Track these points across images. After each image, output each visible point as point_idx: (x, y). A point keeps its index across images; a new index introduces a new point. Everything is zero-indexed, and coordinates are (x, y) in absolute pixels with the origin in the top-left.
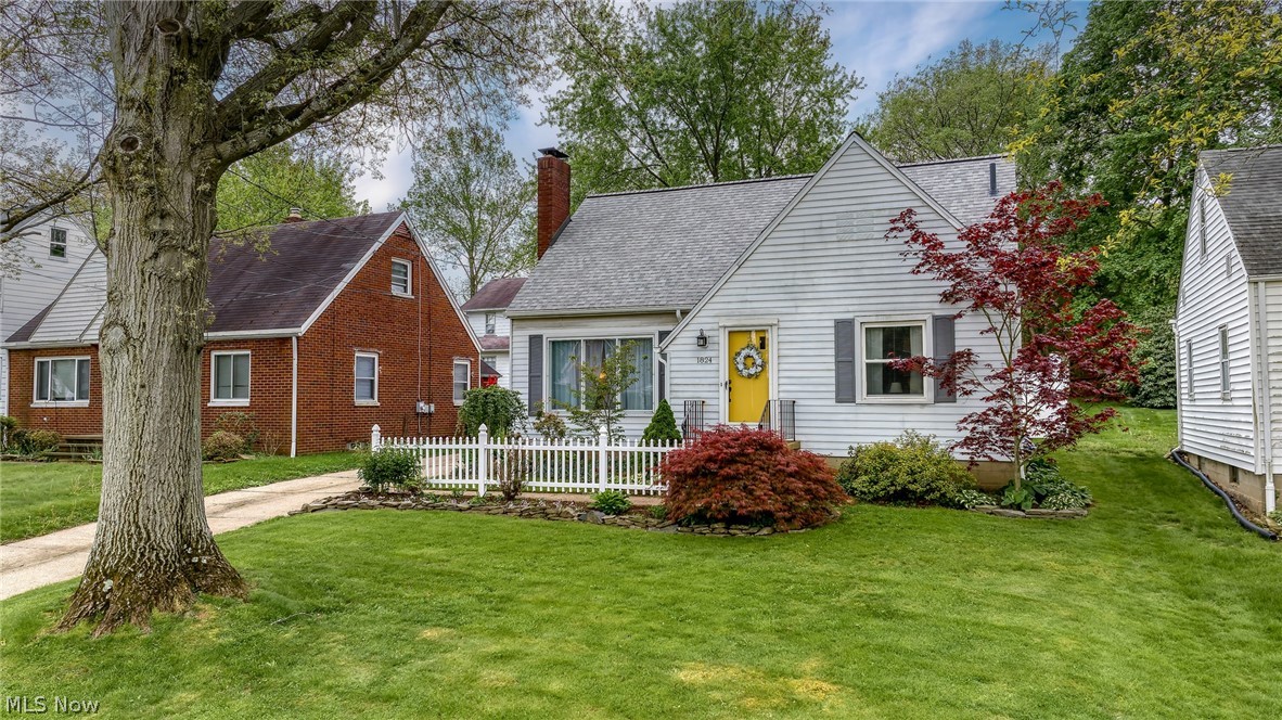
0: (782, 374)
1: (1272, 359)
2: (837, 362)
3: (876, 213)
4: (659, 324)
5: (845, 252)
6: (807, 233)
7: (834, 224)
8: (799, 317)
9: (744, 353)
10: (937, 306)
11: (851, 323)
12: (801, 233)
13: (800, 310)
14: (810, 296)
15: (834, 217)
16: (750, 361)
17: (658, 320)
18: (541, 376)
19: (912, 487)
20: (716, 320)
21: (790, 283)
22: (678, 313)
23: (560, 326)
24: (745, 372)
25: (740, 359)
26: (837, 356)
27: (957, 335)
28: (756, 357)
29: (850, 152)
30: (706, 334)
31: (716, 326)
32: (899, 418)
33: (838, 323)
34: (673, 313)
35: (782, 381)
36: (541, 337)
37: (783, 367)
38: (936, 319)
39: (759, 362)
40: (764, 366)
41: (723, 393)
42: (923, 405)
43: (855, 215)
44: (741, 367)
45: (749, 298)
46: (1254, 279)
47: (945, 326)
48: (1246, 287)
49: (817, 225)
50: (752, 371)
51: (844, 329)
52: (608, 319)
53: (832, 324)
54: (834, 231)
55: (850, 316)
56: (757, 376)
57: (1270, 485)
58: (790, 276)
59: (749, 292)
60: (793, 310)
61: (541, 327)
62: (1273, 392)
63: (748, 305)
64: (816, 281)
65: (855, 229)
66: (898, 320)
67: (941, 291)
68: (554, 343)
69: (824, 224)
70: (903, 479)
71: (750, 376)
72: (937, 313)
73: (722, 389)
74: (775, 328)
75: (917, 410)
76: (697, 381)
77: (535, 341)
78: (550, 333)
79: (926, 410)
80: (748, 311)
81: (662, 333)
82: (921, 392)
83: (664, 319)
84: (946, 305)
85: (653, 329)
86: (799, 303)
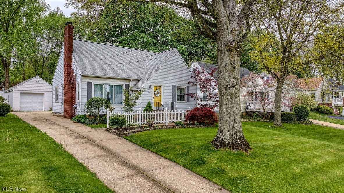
0: (164, 96)
2: (173, 94)
5: (174, 72)
6: (168, 67)
8: (166, 84)
10: (187, 84)
11: (175, 86)
13: (167, 83)
14: (169, 80)
15: (173, 64)
17: (125, 81)
18: (91, 94)
20: (152, 83)
21: (165, 77)
23: (97, 80)
24: (157, 96)
25: (156, 92)
27: (190, 90)
28: (159, 92)
31: (152, 85)
32: (181, 105)
33: (173, 86)
34: (130, 80)
35: (164, 98)
36: (91, 82)
38: (187, 87)
40: (160, 94)
42: (185, 103)
43: (176, 65)
44: (156, 94)
49: (170, 65)
52: (113, 79)
54: (173, 67)
55: (175, 85)
56: (159, 96)
58: (165, 75)
59: (158, 78)
60: (165, 83)
61: (91, 80)
63: (158, 80)
64: (169, 77)
65: (176, 67)
66: (182, 86)
67: (188, 82)
68: (94, 84)
69: (171, 66)
73: (153, 99)
74: (163, 86)
75: (184, 104)
76: (148, 97)
77: (90, 84)
78: (94, 81)
79: (185, 104)
80: (158, 82)
81: (126, 84)
82: (184, 100)
83: (126, 81)
84: (188, 84)
85: (123, 83)
86: (167, 81)
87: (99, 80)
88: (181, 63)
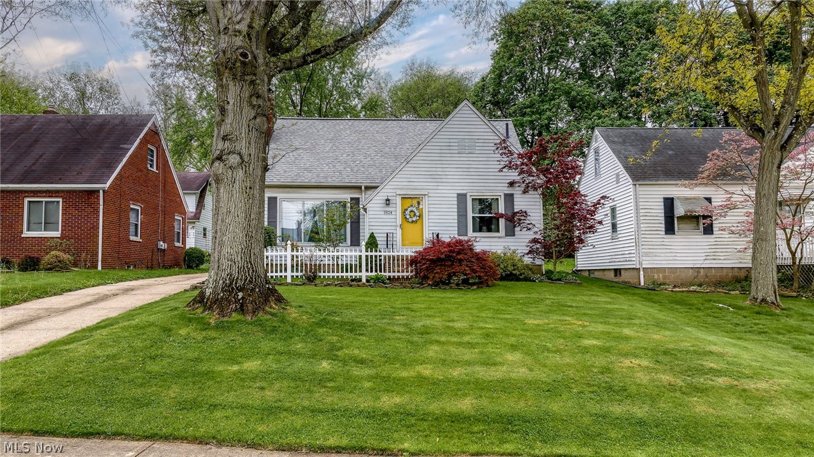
0: (430, 221)
1: (642, 218)
2: (458, 215)
3: (477, 141)
4: (351, 193)
5: (462, 159)
6: (443, 148)
7: (456, 144)
8: (438, 191)
9: (409, 209)
10: (506, 189)
11: (465, 195)
12: (440, 148)
13: (440, 188)
14: (445, 180)
15: (456, 141)
16: (412, 214)
17: (349, 191)
18: (276, 222)
19: (514, 272)
20: (395, 191)
21: (435, 173)
22: (363, 188)
23: (288, 192)
24: (410, 220)
25: (407, 212)
26: (458, 212)
27: (515, 203)
28: (416, 211)
29: (464, 108)
30: (389, 198)
31: (395, 194)
33: (459, 195)
34: (360, 188)
35: (430, 224)
36: (274, 198)
37: (430, 217)
38: (506, 195)
39: (418, 214)
40: (420, 216)
41: (399, 231)
42: (500, 237)
43: (467, 141)
44: (408, 217)
45: (413, 180)
46: (635, 183)
47: (509, 198)
48: (631, 186)
49: (447, 144)
50: (414, 219)
51: (462, 198)
52: (319, 189)
53: (456, 195)
54: (456, 148)
55: (465, 192)
56: (416, 221)
57: (642, 273)
58: (434, 169)
60: (436, 188)
61: (275, 193)
62: (642, 232)
63: (412, 184)
64: (447, 173)
65: (467, 148)
66: (488, 195)
67: (509, 181)
68: (282, 202)
69: (451, 144)
70: (511, 268)
71: (413, 222)
72: (506, 192)
73: (398, 228)
74: (426, 197)
75: (497, 240)
76: (384, 224)
77: (271, 201)
78: (281, 196)
79: (501, 240)
80: (412, 187)
81: (352, 199)
82: (498, 231)
83: (353, 191)
84: (511, 189)
85: (346, 196)
86: (439, 184)
87: (291, 193)
88: (486, 134)
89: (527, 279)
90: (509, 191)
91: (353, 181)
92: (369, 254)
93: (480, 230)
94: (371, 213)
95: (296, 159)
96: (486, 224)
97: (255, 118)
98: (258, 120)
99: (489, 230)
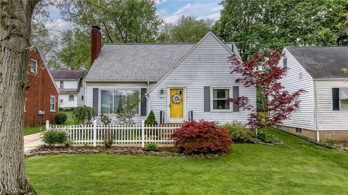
0: (188, 103)
1: (318, 101)
2: (205, 99)
3: (216, 55)
4: (141, 86)
5: (207, 66)
6: (196, 59)
7: (204, 57)
8: (193, 85)
9: (175, 96)
10: (234, 83)
11: (209, 87)
12: (194, 59)
13: (193, 83)
14: (196, 79)
15: (204, 55)
16: (177, 99)
17: (141, 84)
18: (98, 102)
19: (241, 138)
20: (166, 85)
21: (190, 74)
22: (148, 83)
23: (105, 86)
24: (175, 102)
25: (174, 98)
26: (204, 97)
27: (239, 92)
28: (179, 97)
29: (209, 36)
30: (163, 89)
31: (166, 87)
32: (223, 116)
33: (205, 87)
34: (146, 83)
35: (188, 105)
36: (98, 89)
37: (188, 100)
38: (234, 87)
39: (180, 99)
40: (182, 100)
41: (169, 109)
42: (230, 112)
43: (210, 55)
44: (174, 100)
45: (177, 79)
46: (315, 79)
47: (236, 89)
48: (312, 81)
49: (199, 57)
50: (178, 102)
51: (207, 89)
52: (123, 84)
53: (203, 88)
54: (204, 59)
55: (208, 85)
56: (179, 103)
57: (318, 133)
58: (190, 72)
59: (177, 77)
60: (191, 83)
61: (97, 86)
62: (318, 109)
63: (177, 81)
64: (198, 74)
65: (210, 59)
66: (222, 87)
67: (235, 79)
68: (102, 91)
69: (201, 57)
70: (238, 135)
71: (177, 103)
72: (234, 85)
73: (168, 107)
74: (185, 88)
76: (160, 105)
77: (95, 91)
78: (101, 87)
79: (231, 114)
80: (177, 83)
81: (142, 89)
82: (229, 108)
83: (143, 84)
84: (237, 83)
85: (139, 87)
86: (193, 81)
87: (107, 86)
88: (222, 51)
89: (248, 142)
90: (236, 85)
91: (143, 79)
92: (147, 128)
93: (218, 108)
94: (151, 98)
95: (111, 66)
96: (221, 104)
97: (8, 38)
98: (12, 40)
99: (223, 108)
